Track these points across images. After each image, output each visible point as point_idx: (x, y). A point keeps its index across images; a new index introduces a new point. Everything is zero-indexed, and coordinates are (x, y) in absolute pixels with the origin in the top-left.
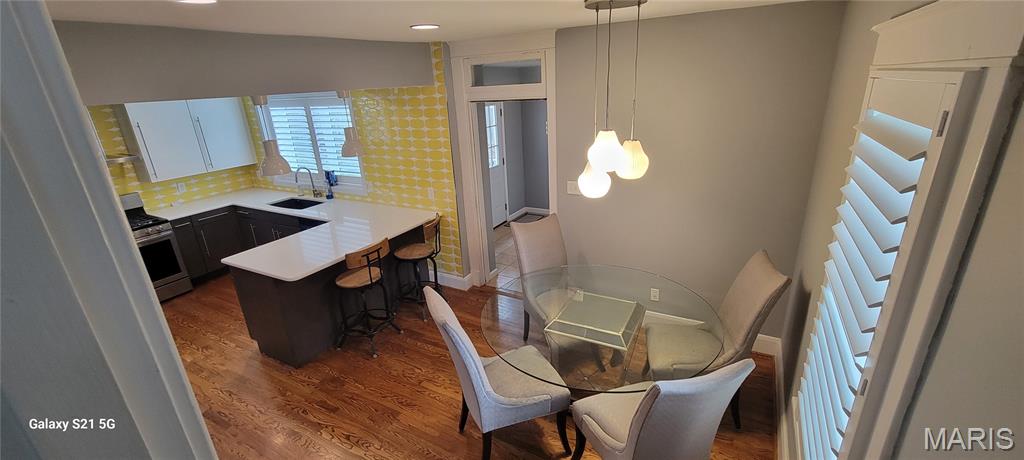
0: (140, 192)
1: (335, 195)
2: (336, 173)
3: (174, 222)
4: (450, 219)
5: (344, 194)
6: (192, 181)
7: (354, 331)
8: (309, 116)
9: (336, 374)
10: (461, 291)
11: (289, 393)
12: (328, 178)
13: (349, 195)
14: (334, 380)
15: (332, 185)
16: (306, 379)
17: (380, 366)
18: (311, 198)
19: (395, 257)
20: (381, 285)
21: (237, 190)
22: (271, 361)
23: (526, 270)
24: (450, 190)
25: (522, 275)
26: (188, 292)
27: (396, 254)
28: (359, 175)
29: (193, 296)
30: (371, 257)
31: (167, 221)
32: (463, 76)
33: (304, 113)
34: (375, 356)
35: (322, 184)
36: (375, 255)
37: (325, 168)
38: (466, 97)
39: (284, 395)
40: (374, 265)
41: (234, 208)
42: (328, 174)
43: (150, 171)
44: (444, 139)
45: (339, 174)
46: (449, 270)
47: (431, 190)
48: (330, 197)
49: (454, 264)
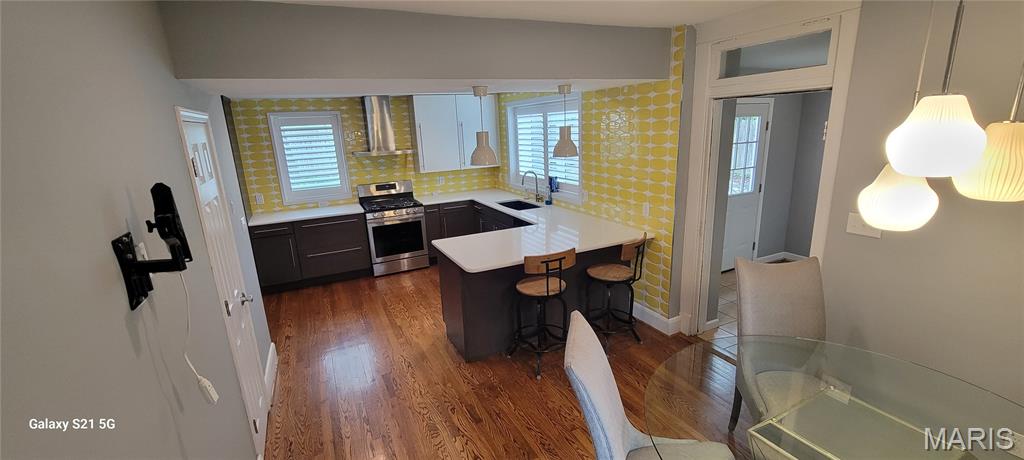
0: (413, 180)
1: (554, 202)
2: (558, 180)
3: (426, 207)
4: (663, 244)
5: (561, 201)
6: (451, 177)
7: (527, 342)
8: (545, 122)
9: (495, 381)
10: (663, 335)
11: (449, 385)
12: (550, 184)
13: (565, 202)
14: (492, 388)
15: (552, 191)
16: (469, 376)
17: (541, 390)
18: (533, 201)
19: (586, 272)
20: (560, 299)
21: (482, 189)
22: (451, 347)
23: (749, 328)
24: (669, 209)
25: (740, 335)
26: (425, 268)
27: (588, 270)
28: (577, 183)
29: (426, 272)
30: (552, 266)
31: (422, 205)
32: (709, 64)
33: (541, 119)
34: (539, 377)
35: (544, 189)
36: (556, 265)
37: (551, 174)
38: (708, 93)
39: (445, 385)
40: (553, 275)
41: (472, 202)
42: (551, 179)
43: (421, 164)
44: (672, 145)
45: (562, 181)
46: (652, 305)
47: (646, 205)
48: (549, 203)
49: (659, 299)
